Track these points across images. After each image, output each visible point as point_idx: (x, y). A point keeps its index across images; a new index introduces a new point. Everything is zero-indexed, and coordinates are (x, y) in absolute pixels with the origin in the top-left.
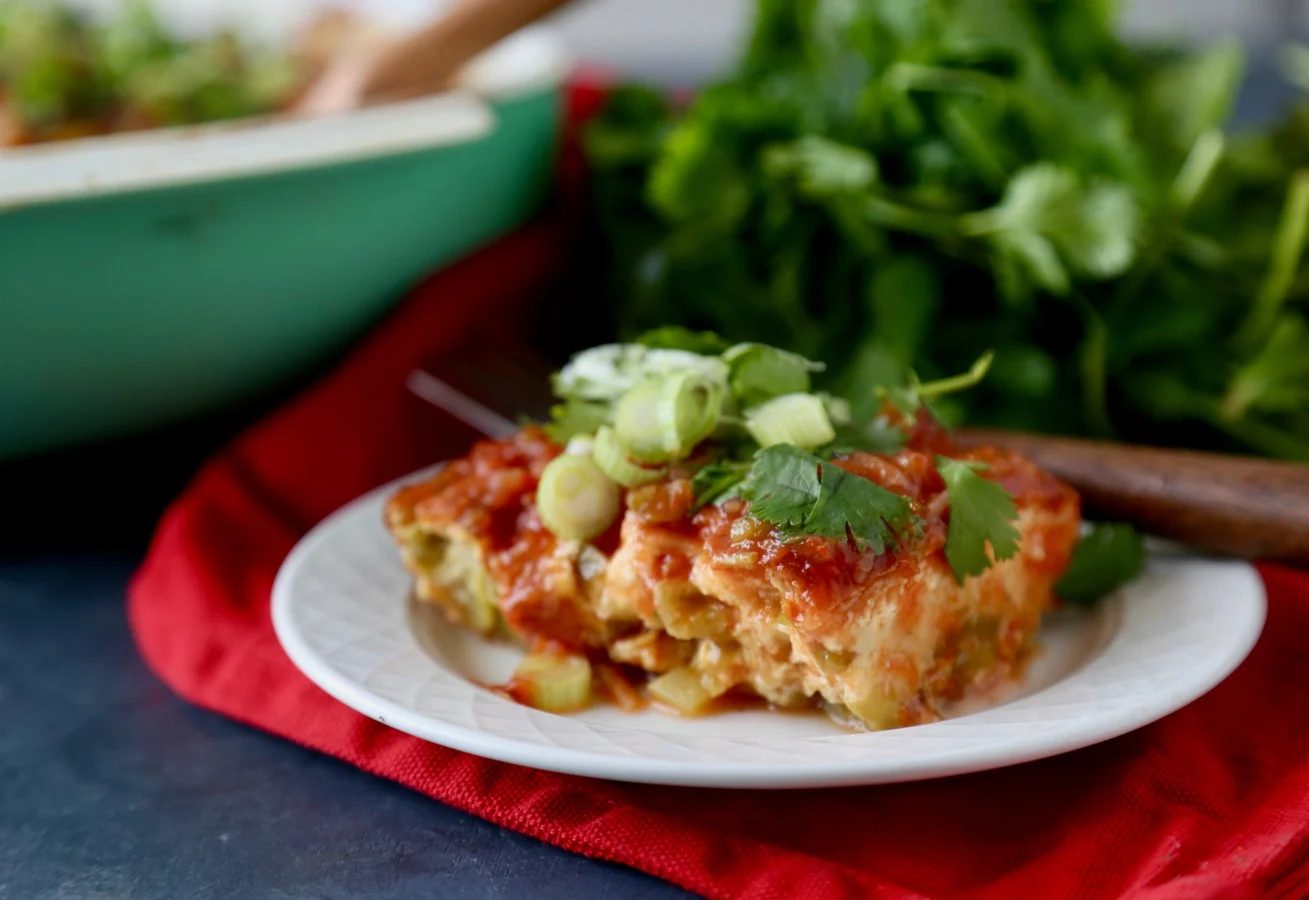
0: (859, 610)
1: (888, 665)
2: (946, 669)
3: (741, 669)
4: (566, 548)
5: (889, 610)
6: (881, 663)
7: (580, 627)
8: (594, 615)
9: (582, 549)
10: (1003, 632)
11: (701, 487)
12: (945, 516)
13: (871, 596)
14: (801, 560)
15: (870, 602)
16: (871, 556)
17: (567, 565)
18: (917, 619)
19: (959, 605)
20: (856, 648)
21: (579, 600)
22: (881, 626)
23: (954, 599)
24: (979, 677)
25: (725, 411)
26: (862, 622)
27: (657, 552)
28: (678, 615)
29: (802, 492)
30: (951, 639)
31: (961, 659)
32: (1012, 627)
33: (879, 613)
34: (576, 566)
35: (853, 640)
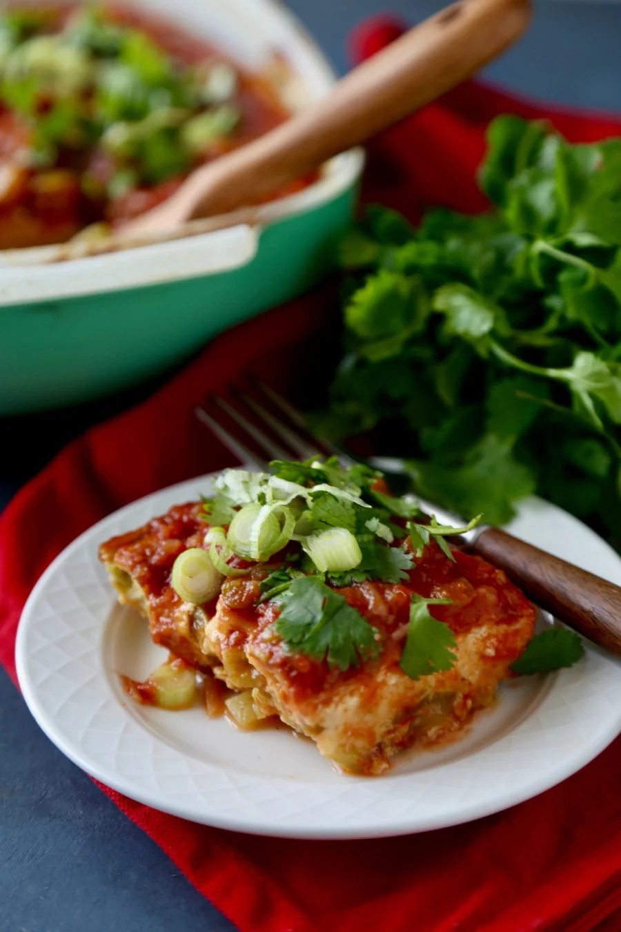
0: (327, 703)
1: (349, 734)
2: (405, 729)
3: (272, 708)
4: (187, 607)
5: (353, 702)
6: (345, 732)
7: (193, 655)
8: (200, 650)
9: (196, 609)
10: (458, 700)
11: (266, 587)
12: (403, 642)
13: (337, 694)
14: (291, 669)
15: (336, 699)
16: (336, 673)
17: (185, 617)
18: (376, 705)
19: (417, 690)
20: (324, 725)
21: (191, 640)
22: (346, 710)
23: (412, 688)
24: (432, 732)
25: (295, 533)
26: (329, 710)
27: (230, 628)
28: (234, 672)
29: (312, 613)
30: (408, 712)
31: (417, 722)
32: (466, 697)
33: (344, 703)
34: (192, 619)
35: (323, 720)
